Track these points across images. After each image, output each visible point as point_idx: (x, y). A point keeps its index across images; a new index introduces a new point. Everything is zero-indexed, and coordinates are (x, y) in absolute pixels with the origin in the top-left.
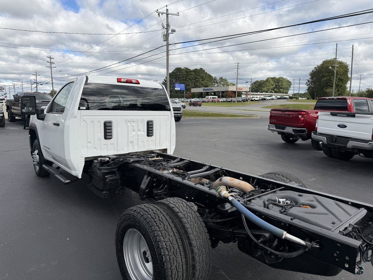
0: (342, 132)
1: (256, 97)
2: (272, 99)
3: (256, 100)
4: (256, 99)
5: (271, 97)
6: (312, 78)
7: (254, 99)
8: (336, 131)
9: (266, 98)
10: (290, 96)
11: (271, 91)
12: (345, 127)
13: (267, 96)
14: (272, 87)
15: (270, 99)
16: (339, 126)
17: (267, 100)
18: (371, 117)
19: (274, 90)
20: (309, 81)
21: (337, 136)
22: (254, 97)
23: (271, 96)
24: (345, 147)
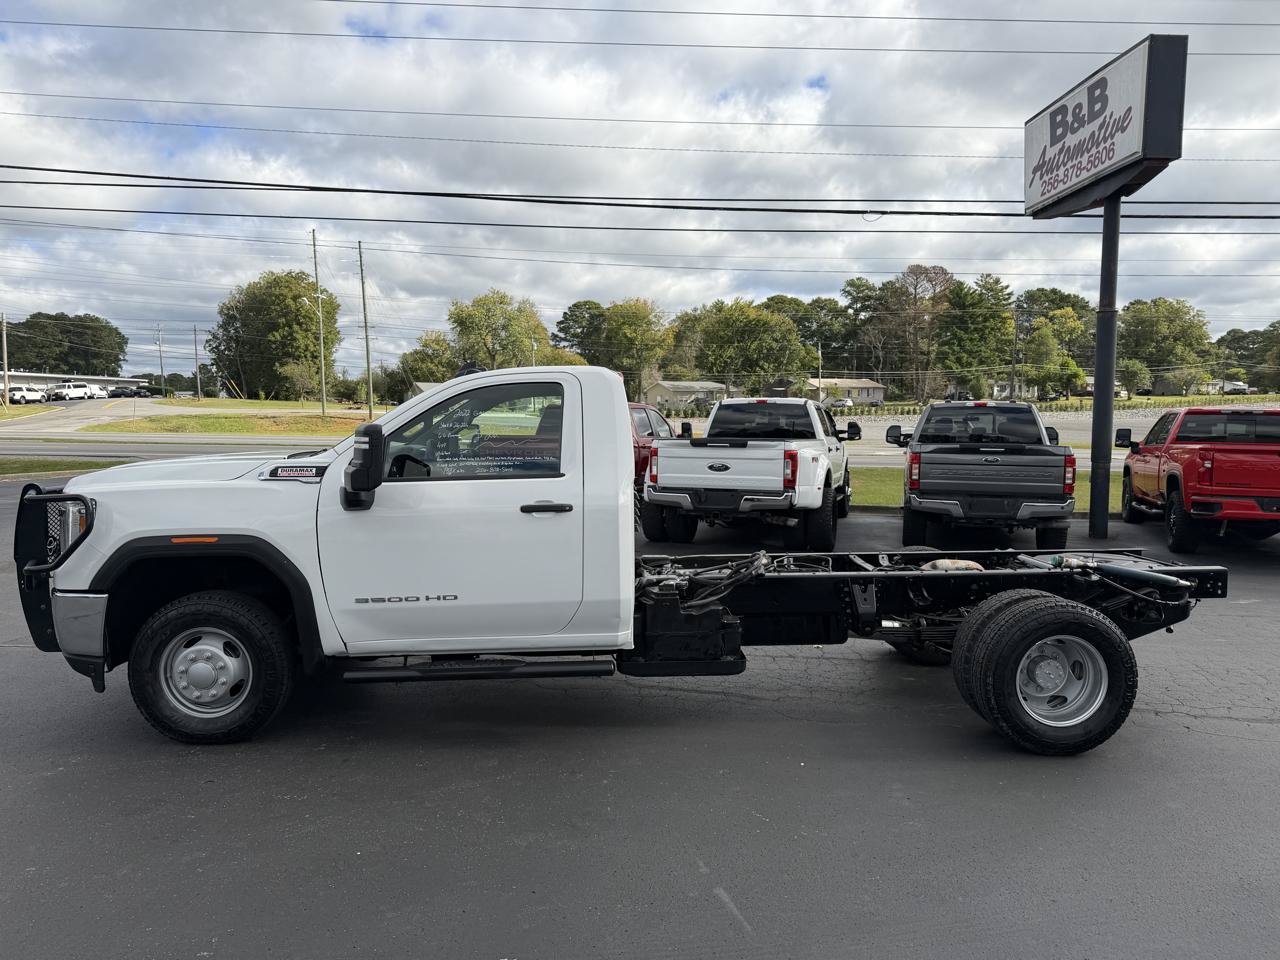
0: (720, 479)
1: (29, 390)
2: (90, 398)
3: (28, 402)
4: (30, 396)
5: (84, 390)
6: (224, 326)
7: (23, 397)
8: (706, 479)
9: (65, 391)
10: (141, 384)
11: (57, 366)
12: (727, 468)
13: (69, 387)
14: (57, 350)
15: (82, 398)
16: (711, 468)
17: (71, 399)
18: (776, 446)
19: (67, 363)
20: (215, 337)
21: (705, 489)
22: (20, 389)
23: (85, 386)
24: (736, 510)
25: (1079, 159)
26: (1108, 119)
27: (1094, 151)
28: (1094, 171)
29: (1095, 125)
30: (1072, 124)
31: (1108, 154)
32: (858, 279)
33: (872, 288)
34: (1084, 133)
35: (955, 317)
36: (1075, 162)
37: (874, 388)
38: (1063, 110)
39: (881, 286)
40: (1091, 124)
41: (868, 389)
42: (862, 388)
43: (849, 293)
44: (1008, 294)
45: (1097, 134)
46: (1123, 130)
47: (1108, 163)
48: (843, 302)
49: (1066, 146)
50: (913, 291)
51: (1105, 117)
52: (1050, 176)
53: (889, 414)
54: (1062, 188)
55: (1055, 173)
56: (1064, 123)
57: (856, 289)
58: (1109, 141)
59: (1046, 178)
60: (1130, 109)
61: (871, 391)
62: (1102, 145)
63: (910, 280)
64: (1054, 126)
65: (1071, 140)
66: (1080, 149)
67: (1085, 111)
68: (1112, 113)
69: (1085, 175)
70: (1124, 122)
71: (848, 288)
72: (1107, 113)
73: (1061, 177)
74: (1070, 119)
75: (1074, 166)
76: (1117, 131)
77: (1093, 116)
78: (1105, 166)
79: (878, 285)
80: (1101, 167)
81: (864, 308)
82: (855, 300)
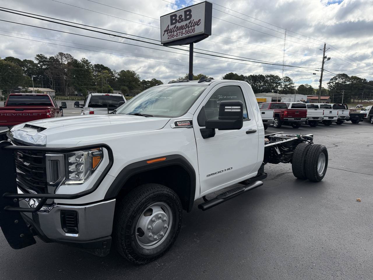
25: (182, 30)
26: (192, 21)
27: (187, 29)
28: (187, 35)
29: (188, 22)
30: (179, 20)
31: (192, 31)
32: (41, 54)
33: (46, 58)
34: (184, 23)
35: (75, 70)
36: (180, 31)
37: (52, 91)
38: (175, 15)
39: (49, 58)
40: (185, 22)
41: (50, 92)
42: (48, 91)
43: (38, 59)
44: (91, 65)
45: (188, 25)
46: (198, 25)
47: (193, 33)
48: (36, 62)
49: (177, 26)
50: (61, 61)
51: (191, 20)
52: (171, 34)
53: (60, 100)
54: (175, 38)
55: (173, 33)
56: (175, 19)
57: (40, 57)
58: (193, 28)
59: (169, 34)
60: (200, 20)
61: (51, 93)
62: (190, 28)
63: (60, 57)
64: (172, 20)
65: (178, 25)
66: (182, 28)
67: (183, 17)
68: (193, 20)
69: (184, 35)
70: (198, 23)
71: (37, 57)
72: (192, 19)
73: (175, 34)
74: (178, 18)
75: (180, 32)
76: (196, 25)
77: (186, 19)
78: (192, 34)
79: (48, 58)
80: (190, 34)
81: (44, 65)
82: (40, 62)
